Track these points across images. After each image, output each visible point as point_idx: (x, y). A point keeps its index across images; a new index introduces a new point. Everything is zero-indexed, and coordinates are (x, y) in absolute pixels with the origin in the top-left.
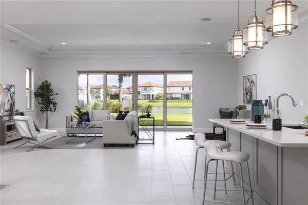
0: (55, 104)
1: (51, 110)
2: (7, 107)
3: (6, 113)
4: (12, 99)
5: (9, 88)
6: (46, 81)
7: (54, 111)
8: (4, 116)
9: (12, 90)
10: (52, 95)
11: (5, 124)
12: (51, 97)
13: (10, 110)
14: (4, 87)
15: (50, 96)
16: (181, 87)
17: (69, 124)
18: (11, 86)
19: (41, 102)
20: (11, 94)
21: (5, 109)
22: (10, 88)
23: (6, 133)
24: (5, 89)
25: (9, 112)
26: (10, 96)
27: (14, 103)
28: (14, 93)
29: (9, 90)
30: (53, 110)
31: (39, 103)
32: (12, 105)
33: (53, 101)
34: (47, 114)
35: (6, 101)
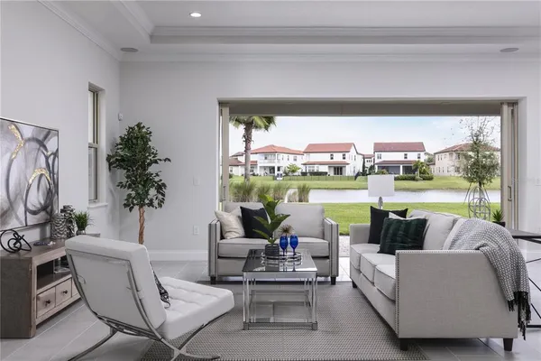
0: (160, 187)
1: (151, 204)
2: (36, 199)
3: (32, 220)
4: (52, 172)
5: (41, 138)
6: (138, 125)
7: (160, 206)
8: (28, 227)
9: (51, 145)
10: (156, 162)
11: (30, 260)
12: (152, 169)
13: (44, 208)
14: (28, 132)
15: (149, 164)
16: (329, 154)
17: (218, 246)
18: (49, 133)
19: (124, 180)
20: (47, 158)
21: (29, 206)
22: (46, 137)
23: (35, 292)
24: (29, 140)
25: (43, 213)
26: (44, 165)
27: (56, 186)
28: (56, 154)
29: (42, 144)
30: (156, 203)
31: (121, 185)
32: (52, 193)
33: (157, 179)
34: (141, 216)
35: (32, 179)
